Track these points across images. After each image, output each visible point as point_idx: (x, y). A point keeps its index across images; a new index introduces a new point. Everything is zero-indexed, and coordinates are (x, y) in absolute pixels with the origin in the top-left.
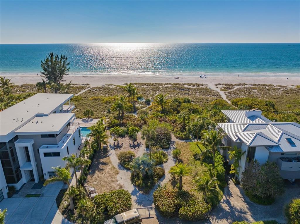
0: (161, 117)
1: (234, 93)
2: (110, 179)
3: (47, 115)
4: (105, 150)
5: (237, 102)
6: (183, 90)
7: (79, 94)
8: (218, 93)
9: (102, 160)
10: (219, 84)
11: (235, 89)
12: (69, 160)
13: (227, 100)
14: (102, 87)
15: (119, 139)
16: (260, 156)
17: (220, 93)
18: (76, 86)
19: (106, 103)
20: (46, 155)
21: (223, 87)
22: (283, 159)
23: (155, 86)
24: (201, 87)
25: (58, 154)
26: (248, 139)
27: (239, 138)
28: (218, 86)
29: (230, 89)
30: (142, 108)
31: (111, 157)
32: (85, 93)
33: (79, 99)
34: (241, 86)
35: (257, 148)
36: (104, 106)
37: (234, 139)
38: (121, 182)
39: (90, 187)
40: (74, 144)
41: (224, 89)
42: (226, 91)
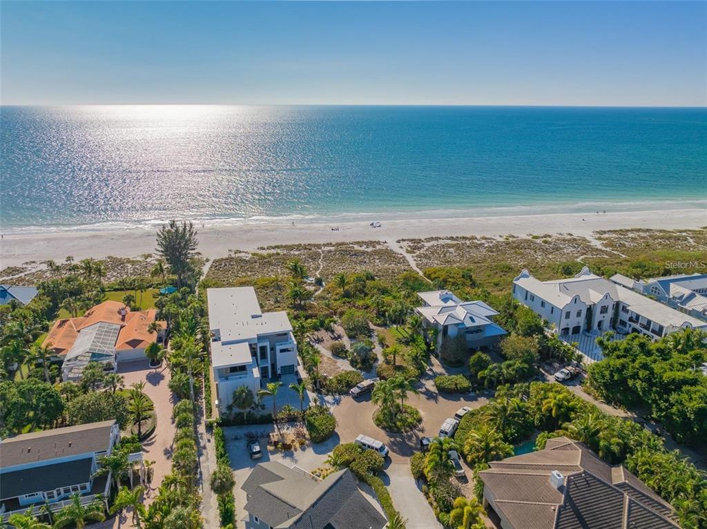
0: (349, 302)
1: (426, 256)
2: (332, 367)
3: (261, 316)
5: (430, 275)
6: (355, 255)
8: (404, 257)
10: (404, 240)
11: (425, 248)
13: (418, 270)
14: (230, 258)
16: (452, 332)
17: (407, 258)
20: (282, 351)
21: (409, 246)
22: (468, 332)
23: (309, 249)
24: (378, 247)
25: (290, 350)
26: (442, 320)
27: (435, 320)
28: (402, 244)
29: (419, 248)
30: (316, 291)
34: (433, 242)
35: (449, 326)
37: (432, 321)
38: (343, 368)
41: (412, 250)
42: (415, 253)
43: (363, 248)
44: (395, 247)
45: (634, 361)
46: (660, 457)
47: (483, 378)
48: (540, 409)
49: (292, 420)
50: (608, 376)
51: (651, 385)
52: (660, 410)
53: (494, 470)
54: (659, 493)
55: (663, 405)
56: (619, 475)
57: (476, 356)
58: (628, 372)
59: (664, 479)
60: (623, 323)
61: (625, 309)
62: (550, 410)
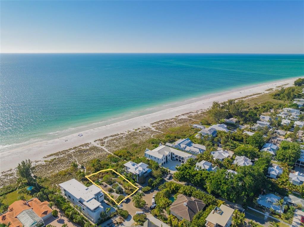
1: (108, 146)
8: (102, 148)
13: (110, 153)
22: (144, 173)
27: (136, 173)
34: (107, 139)
41: (103, 144)
42: (104, 145)
43: (85, 148)
44: (95, 144)
45: (185, 171)
46: (197, 192)
47: (154, 185)
48: (171, 189)
49: (115, 216)
50: (181, 176)
51: (190, 176)
52: (193, 181)
53: (172, 207)
54: (199, 199)
55: (193, 180)
56: (193, 199)
57: (150, 180)
58: (184, 174)
59: (199, 196)
60: (173, 158)
61: (173, 154)
62: (173, 189)
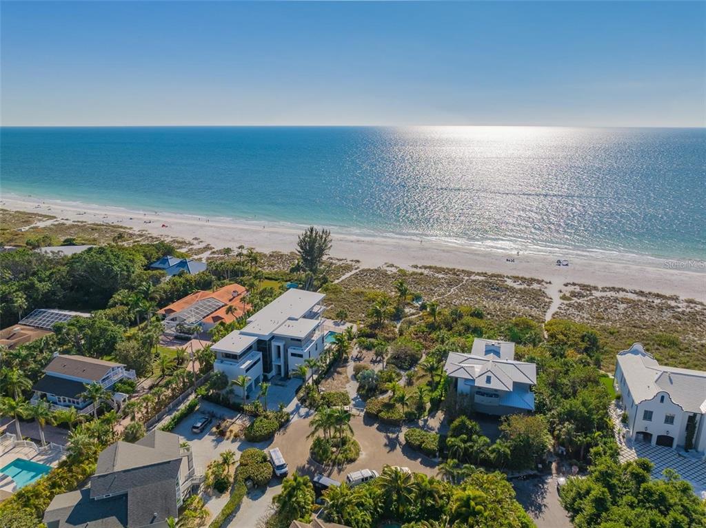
0: (423, 332)
1: (579, 306)
2: (340, 385)
3: (297, 320)
4: (346, 360)
6: (498, 289)
7: (341, 279)
8: (550, 302)
9: (339, 369)
11: (590, 298)
12: (309, 362)
13: (548, 319)
14: (376, 270)
15: (364, 352)
17: (552, 304)
18: (341, 262)
19: (369, 301)
20: (293, 355)
21: (572, 292)
22: (478, 393)
23: (457, 275)
24: (534, 286)
25: (301, 356)
29: (581, 296)
31: (348, 368)
32: (349, 279)
33: (338, 290)
35: (459, 380)
36: (365, 306)
38: (348, 389)
39: (321, 387)
40: (316, 349)
41: (570, 297)
42: (570, 300)
43: (514, 285)
57: (459, 419)
